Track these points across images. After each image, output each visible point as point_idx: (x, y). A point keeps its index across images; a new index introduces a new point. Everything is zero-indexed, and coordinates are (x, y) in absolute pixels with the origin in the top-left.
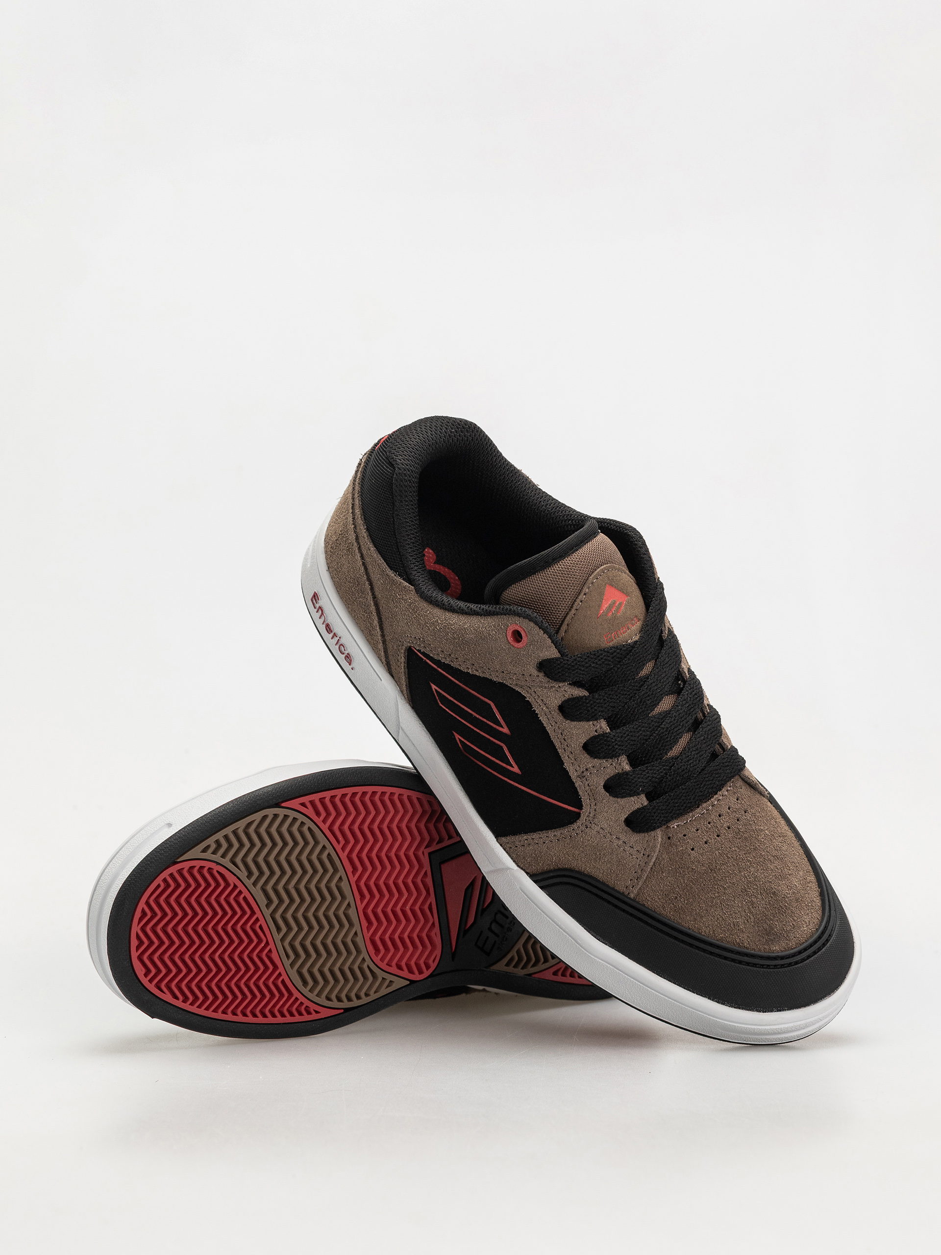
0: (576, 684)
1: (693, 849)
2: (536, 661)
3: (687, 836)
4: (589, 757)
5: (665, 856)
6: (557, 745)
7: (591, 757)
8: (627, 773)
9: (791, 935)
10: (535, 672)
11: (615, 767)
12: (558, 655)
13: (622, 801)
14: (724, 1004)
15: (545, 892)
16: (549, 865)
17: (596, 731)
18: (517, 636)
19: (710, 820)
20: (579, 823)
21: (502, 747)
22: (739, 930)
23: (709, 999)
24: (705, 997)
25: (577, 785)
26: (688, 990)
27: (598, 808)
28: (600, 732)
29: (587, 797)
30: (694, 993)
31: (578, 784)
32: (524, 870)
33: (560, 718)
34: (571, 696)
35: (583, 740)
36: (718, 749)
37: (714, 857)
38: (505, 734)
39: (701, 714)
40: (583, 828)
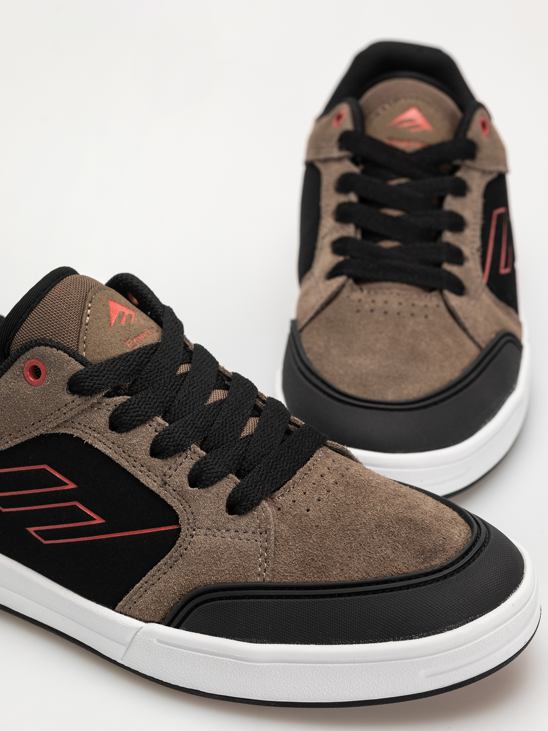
0: (115, 392)
1: (308, 510)
2: (64, 383)
3: (296, 501)
4: (161, 460)
5: (283, 526)
6: (124, 464)
7: (162, 459)
8: (205, 458)
9: (448, 547)
10: (69, 397)
11: (191, 458)
12: (82, 367)
13: (214, 489)
14: (412, 639)
15: (183, 629)
16: (174, 599)
17: (156, 431)
18: (36, 372)
19: (313, 482)
20: (182, 535)
21: (75, 505)
22: (391, 560)
23: (394, 641)
24: (389, 641)
25: (162, 495)
26: (369, 643)
27: (193, 508)
28: (159, 429)
29: (177, 503)
30: (376, 642)
31: (162, 493)
32: (153, 622)
33: (114, 435)
34: (114, 407)
35: (147, 446)
36: (294, 428)
37: (333, 509)
38: (72, 489)
39: (261, 403)
40: (189, 538)
